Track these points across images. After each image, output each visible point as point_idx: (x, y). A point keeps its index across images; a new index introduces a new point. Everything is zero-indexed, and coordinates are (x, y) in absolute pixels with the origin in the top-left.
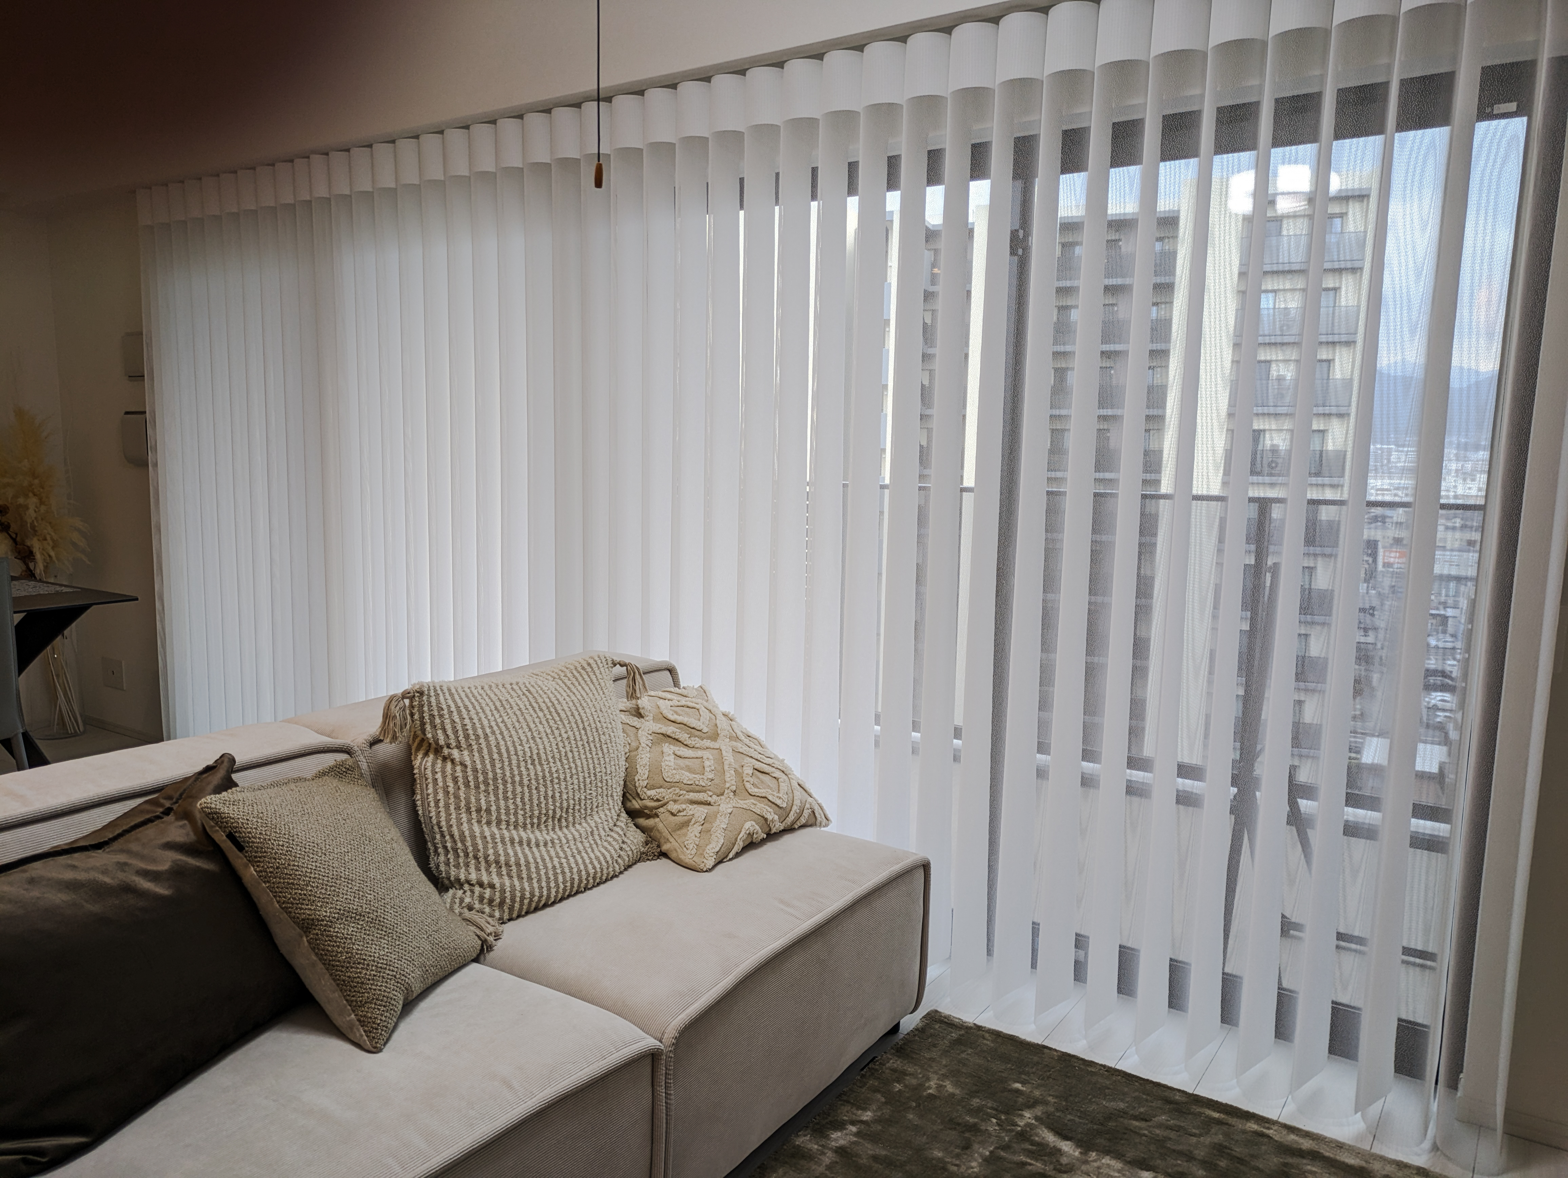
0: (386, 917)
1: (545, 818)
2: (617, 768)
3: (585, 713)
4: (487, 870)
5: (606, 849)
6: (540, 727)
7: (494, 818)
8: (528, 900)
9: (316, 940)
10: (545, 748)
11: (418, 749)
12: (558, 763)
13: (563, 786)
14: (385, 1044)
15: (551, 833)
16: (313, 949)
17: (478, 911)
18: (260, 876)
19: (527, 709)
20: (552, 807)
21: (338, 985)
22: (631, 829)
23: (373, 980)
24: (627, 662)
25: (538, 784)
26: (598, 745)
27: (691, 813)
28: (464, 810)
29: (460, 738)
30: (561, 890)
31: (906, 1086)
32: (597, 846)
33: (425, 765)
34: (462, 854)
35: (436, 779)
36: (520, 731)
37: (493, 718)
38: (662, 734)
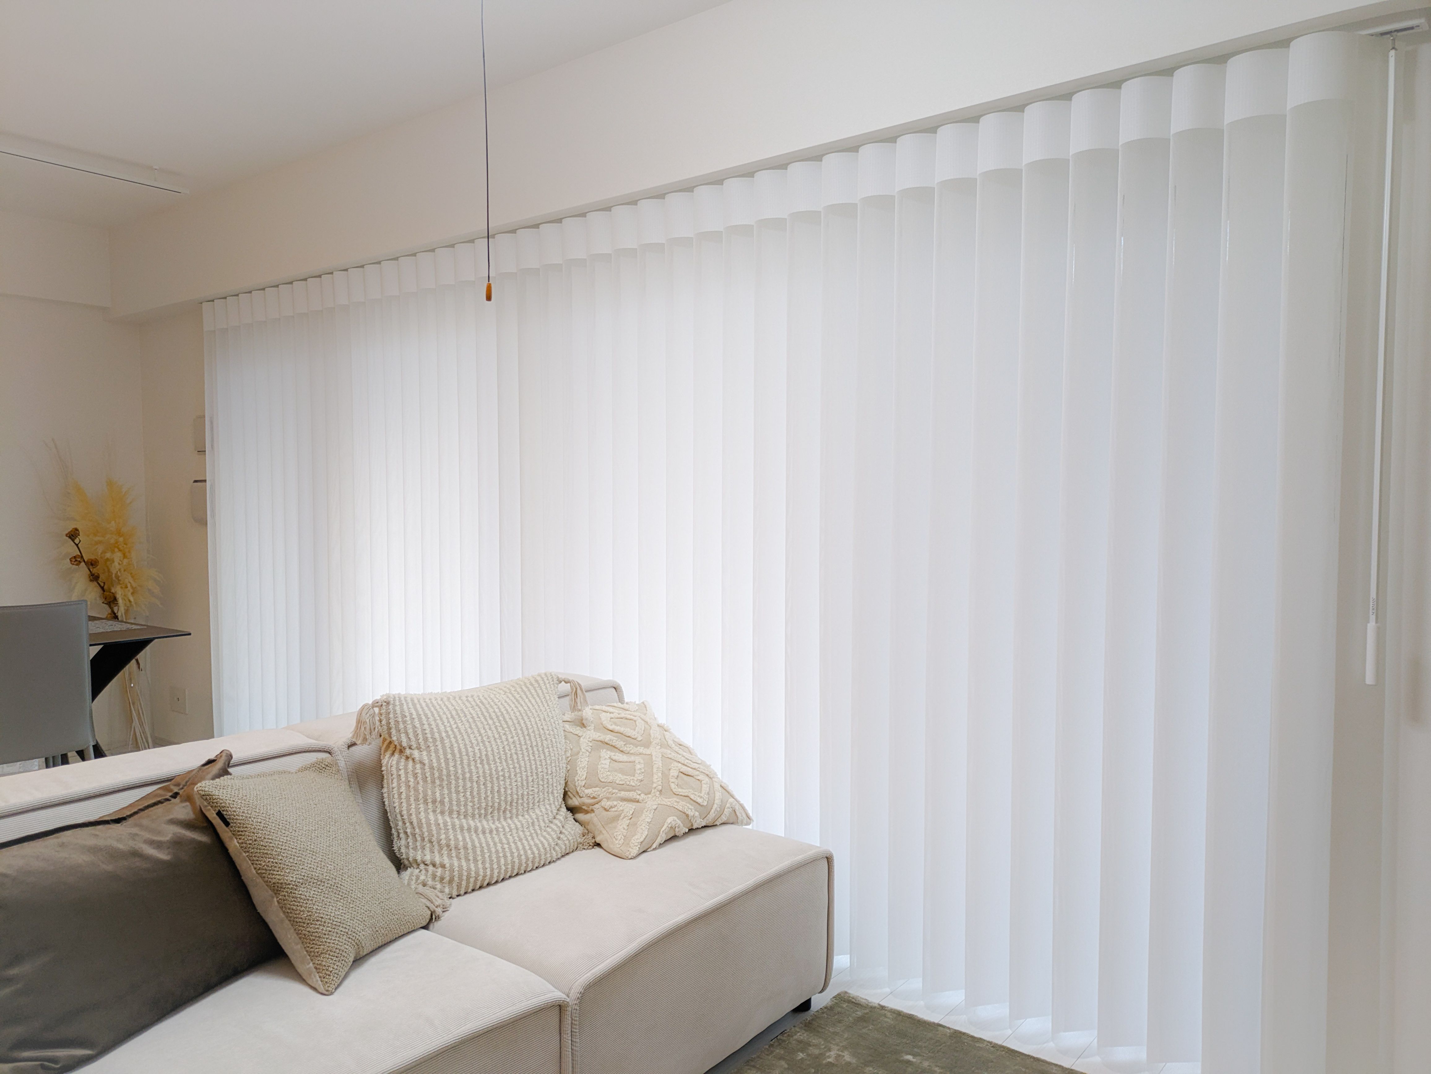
0: (342, 884)
1: (491, 810)
2: (558, 769)
3: (530, 721)
4: (439, 852)
5: (545, 837)
6: (490, 732)
7: (447, 808)
8: (474, 879)
9: (284, 900)
10: (492, 750)
11: (386, 750)
12: (504, 763)
13: (508, 783)
14: (336, 989)
15: (497, 823)
16: (282, 908)
17: (430, 887)
18: (242, 847)
19: (479, 717)
20: (498, 801)
21: (300, 938)
22: (570, 823)
23: (328, 934)
24: (571, 679)
25: (486, 780)
26: (540, 749)
27: (621, 808)
28: (422, 801)
29: (420, 741)
30: (503, 871)
31: (808, 1055)
32: (537, 836)
33: (391, 763)
34: (419, 839)
35: (400, 775)
36: (472, 736)
37: (448, 725)
38: (601, 741)
